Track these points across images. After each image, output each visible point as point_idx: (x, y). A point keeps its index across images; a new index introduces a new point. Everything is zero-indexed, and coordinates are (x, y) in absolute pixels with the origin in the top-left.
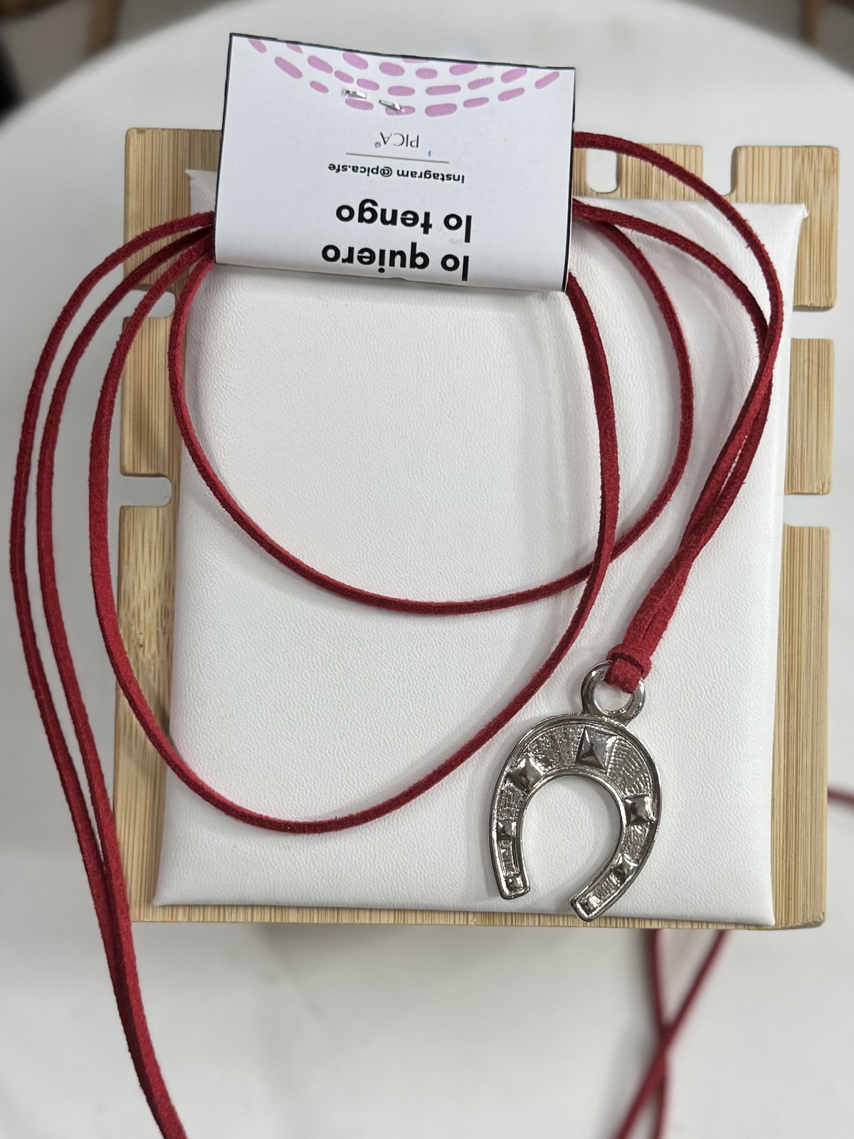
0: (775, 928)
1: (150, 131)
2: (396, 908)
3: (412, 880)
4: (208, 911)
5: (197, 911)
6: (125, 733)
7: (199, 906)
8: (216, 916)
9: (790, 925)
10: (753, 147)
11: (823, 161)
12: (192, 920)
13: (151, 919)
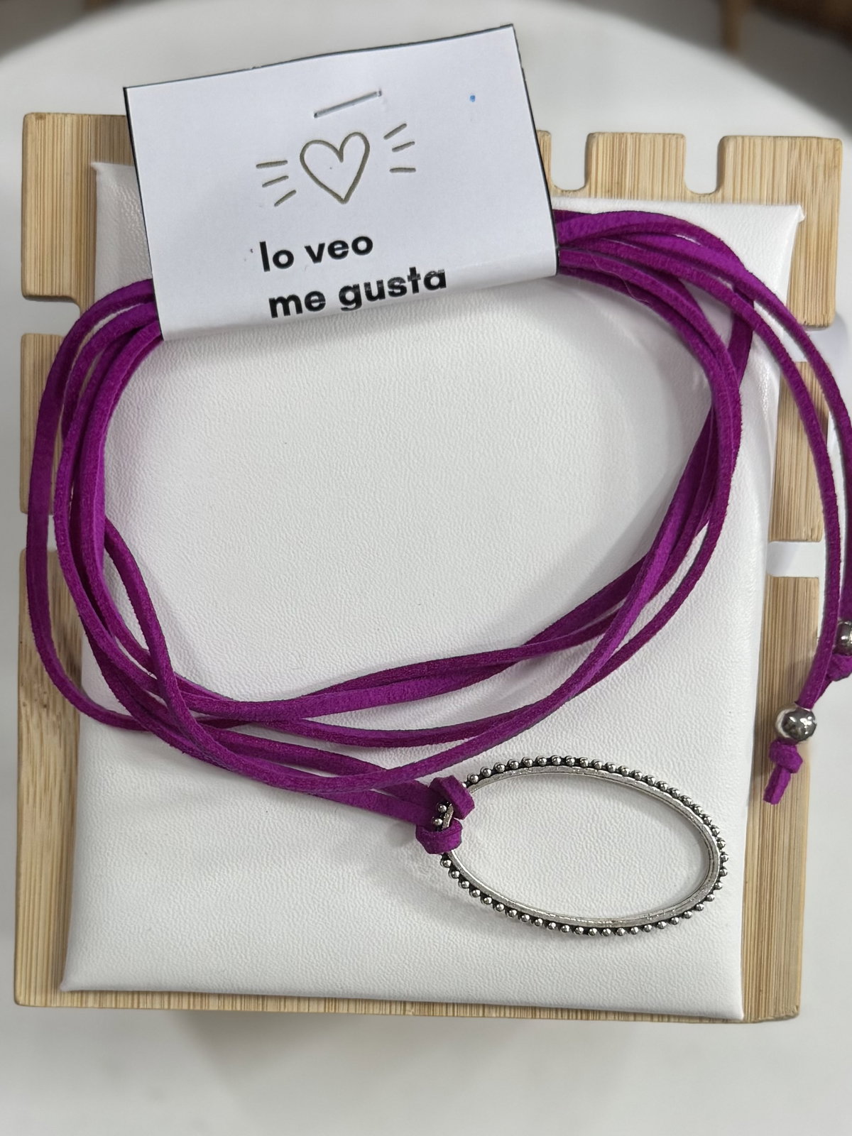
0: (745, 1022)
1: (51, 117)
2: (327, 996)
3: (343, 968)
4: (121, 998)
5: (108, 997)
6: (28, 802)
7: (111, 992)
8: (130, 1002)
9: (760, 1019)
10: (743, 137)
11: (823, 155)
12: (104, 1006)
13: (58, 1005)
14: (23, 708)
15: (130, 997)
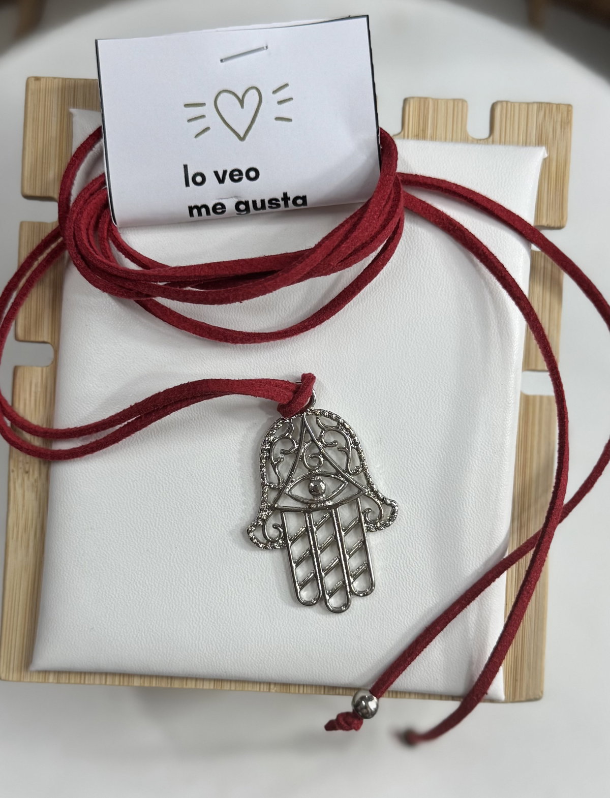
0: (506, 702)
1: (45, 79)
2: (216, 678)
3: (227, 658)
4: (72, 677)
5: (64, 676)
6: (13, 538)
7: (65, 672)
8: (79, 679)
9: (517, 700)
10: (507, 102)
11: (560, 114)
12: (61, 681)
13: (29, 680)
14: (12, 474)
15: (79, 677)
